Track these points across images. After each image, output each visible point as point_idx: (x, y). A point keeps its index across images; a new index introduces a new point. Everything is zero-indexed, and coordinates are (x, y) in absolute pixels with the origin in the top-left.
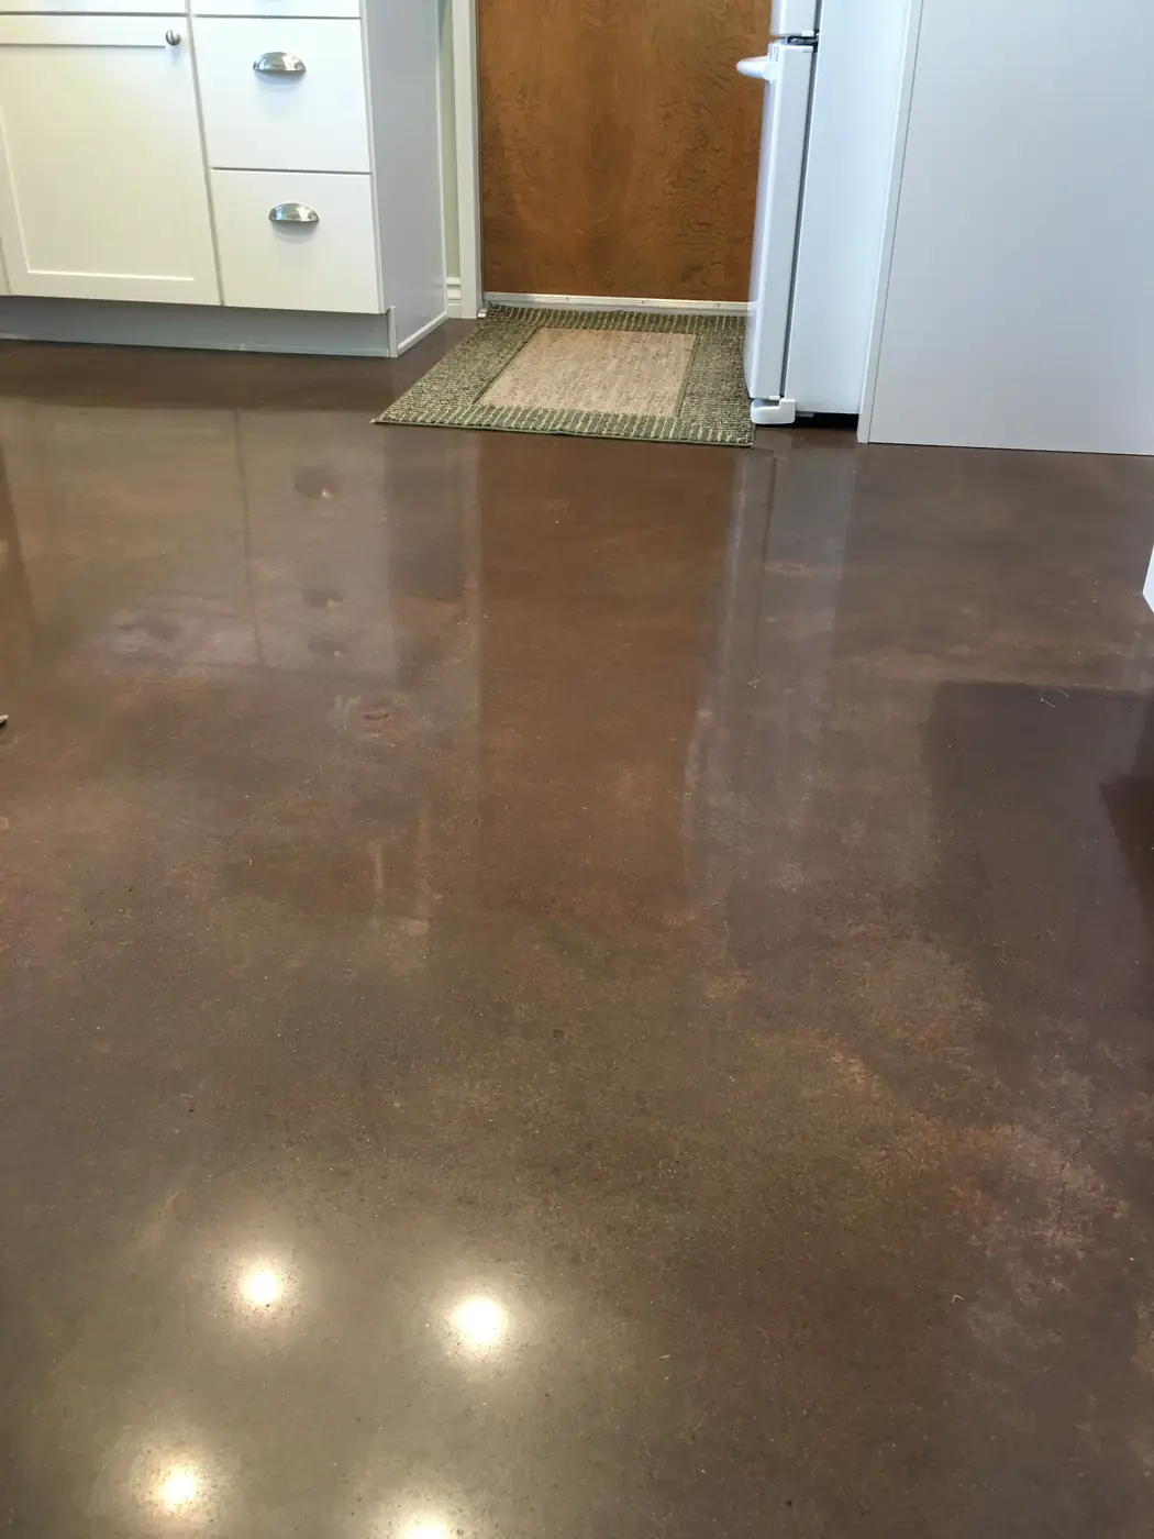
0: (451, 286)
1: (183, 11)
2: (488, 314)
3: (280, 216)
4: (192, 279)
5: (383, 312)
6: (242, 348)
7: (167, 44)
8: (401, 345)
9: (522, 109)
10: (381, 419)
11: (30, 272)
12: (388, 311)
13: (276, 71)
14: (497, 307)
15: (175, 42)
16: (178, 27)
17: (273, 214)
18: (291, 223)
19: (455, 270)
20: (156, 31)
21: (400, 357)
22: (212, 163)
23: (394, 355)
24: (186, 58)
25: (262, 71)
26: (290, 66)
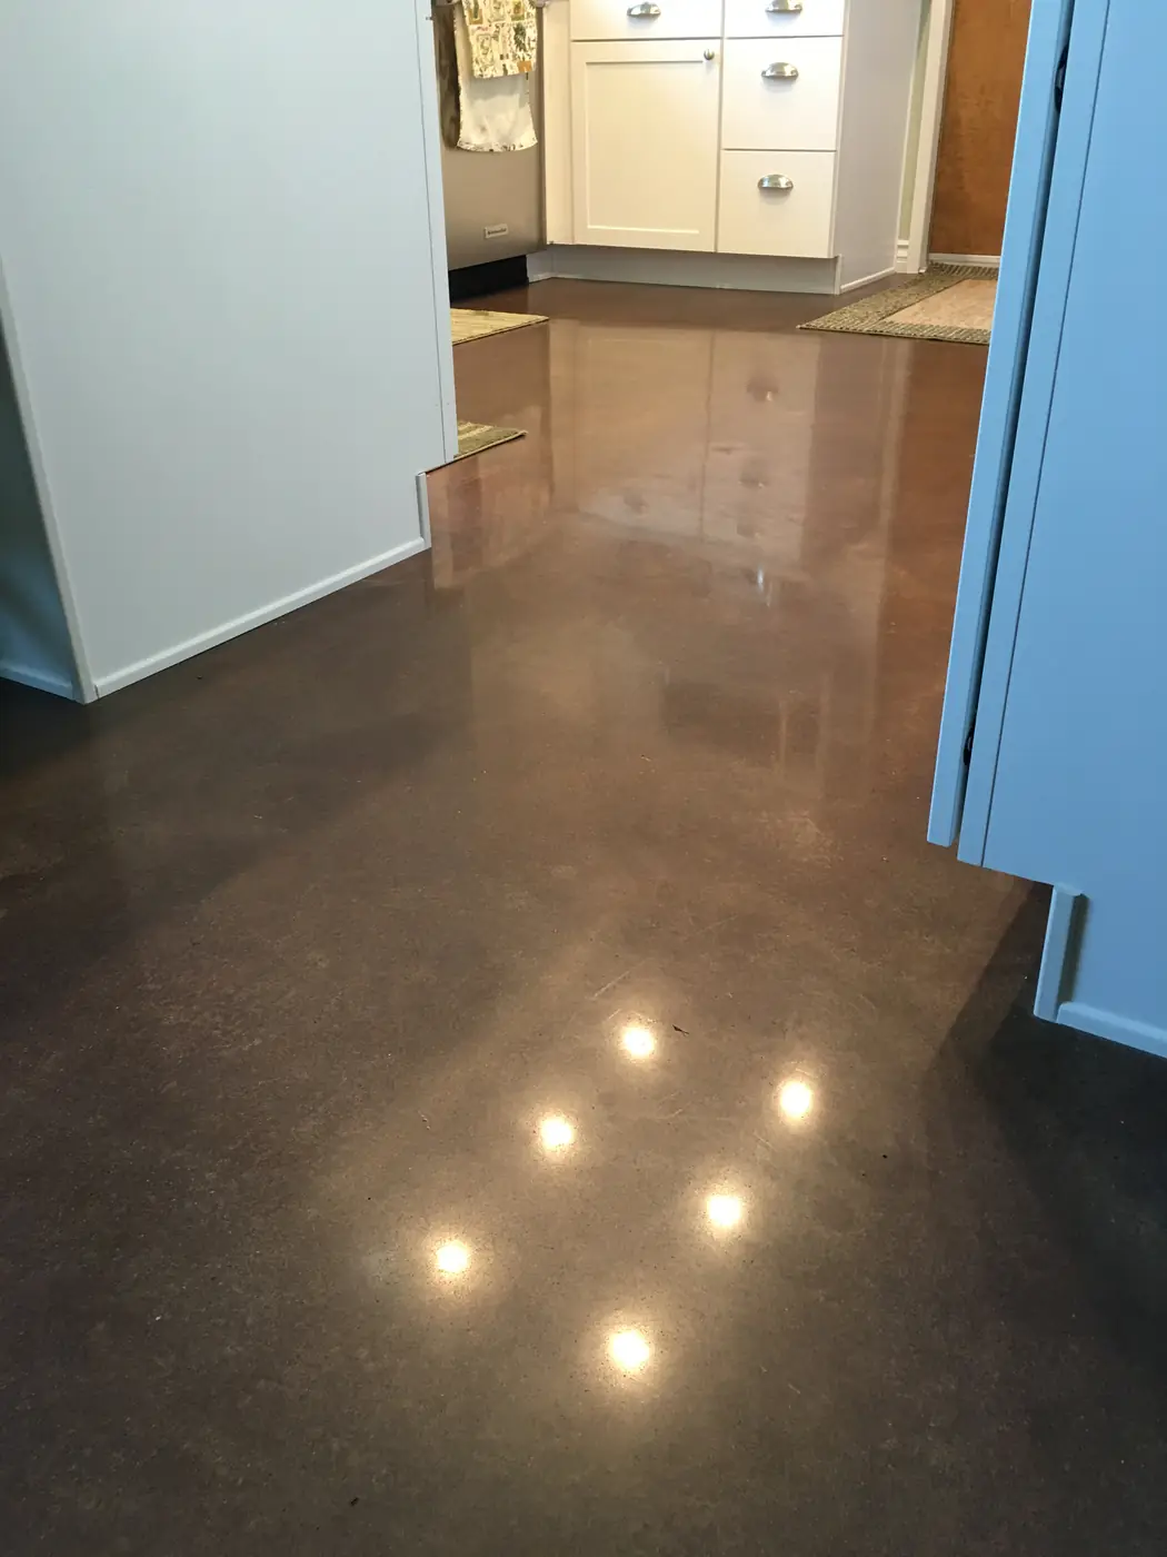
0: (900, 247)
1: (719, 35)
2: (927, 271)
3: (766, 184)
4: (697, 232)
5: (832, 257)
6: (726, 286)
7: (705, 60)
8: (843, 287)
9: (978, 105)
10: (804, 326)
11: (589, 227)
12: (836, 258)
13: (780, 77)
14: (937, 264)
15: (709, 58)
16: (713, 47)
17: (761, 182)
18: (774, 190)
19: (905, 234)
20: (697, 50)
21: (841, 295)
22: (724, 146)
23: (837, 292)
24: (716, 67)
25: (768, 77)
26: (788, 73)
